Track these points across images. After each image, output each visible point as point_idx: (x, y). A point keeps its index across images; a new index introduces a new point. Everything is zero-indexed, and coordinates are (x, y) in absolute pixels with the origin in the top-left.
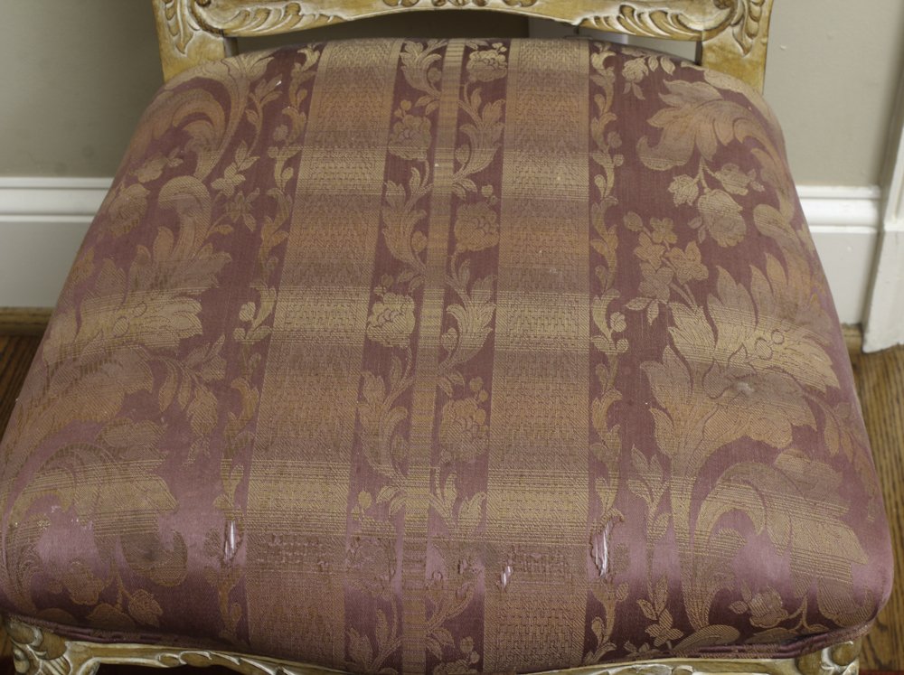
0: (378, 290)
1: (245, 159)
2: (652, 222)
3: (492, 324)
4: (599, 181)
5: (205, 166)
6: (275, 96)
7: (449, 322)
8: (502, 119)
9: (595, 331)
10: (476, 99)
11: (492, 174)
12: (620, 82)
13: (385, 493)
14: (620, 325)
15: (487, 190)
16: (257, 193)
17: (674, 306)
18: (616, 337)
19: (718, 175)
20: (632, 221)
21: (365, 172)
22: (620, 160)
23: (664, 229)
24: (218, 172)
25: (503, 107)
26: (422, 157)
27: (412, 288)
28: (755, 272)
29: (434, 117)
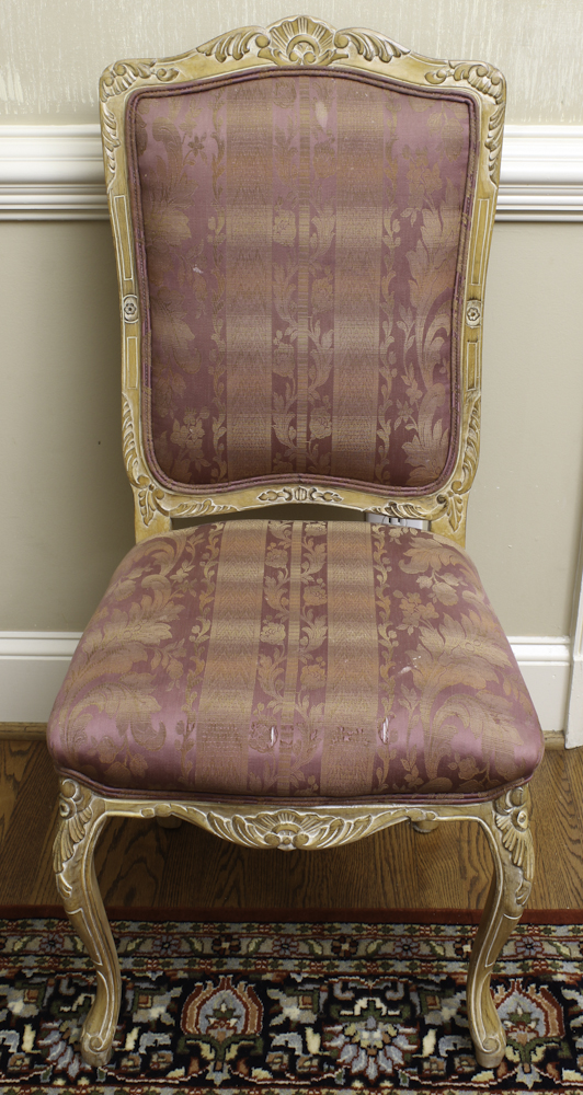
0: (265, 621)
1: (186, 568)
2: (408, 594)
3: (327, 635)
4: (379, 577)
5: (165, 571)
6: (201, 541)
7: (303, 634)
8: (326, 551)
9: (380, 637)
10: (311, 543)
11: (323, 573)
12: (388, 538)
13: (272, 704)
14: (393, 635)
15: (320, 581)
16: (195, 580)
17: (421, 629)
18: (391, 640)
19: (442, 577)
20: (397, 594)
21: (255, 573)
22: (390, 569)
23: (416, 597)
24: (174, 571)
25: (326, 547)
26: (284, 567)
27: (284, 619)
28: (463, 616)
29: (289, 550)
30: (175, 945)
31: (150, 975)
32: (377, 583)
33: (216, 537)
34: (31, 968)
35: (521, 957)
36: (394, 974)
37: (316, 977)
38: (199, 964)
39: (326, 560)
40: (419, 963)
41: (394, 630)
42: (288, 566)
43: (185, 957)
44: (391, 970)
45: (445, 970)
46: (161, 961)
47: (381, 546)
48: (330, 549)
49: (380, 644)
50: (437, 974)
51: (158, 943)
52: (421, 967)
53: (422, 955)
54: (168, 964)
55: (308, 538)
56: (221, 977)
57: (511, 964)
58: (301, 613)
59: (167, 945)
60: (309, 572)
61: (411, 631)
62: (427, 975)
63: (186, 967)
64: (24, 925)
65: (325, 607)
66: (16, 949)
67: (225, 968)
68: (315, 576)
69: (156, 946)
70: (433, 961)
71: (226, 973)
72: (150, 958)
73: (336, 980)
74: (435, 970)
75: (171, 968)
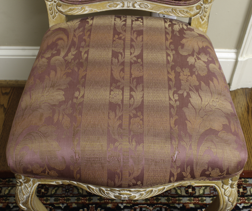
30: (71, 190)
31: (61, 205)
32: (168, 62)
33: (88, 31)
34: (12, 203)
35: (212, 195)
36: (161, 203)
37: (129, 205)
38: (82, 200)
39: (142, 46)
40: (171, 198)
41: (177, 94)
42: (124, 50)
43: (76, 196)
44: (160, 201)
45: (181, 202)
46: (66, 198)
47: (169, 37)
48: (145, 39)
49: (170, 104)
50: (179, 204)
51: (64, 189)
52: (172, 200)
53: (172, 194)
54: (69, 200)
55: (134, 31)
56: (90, 206)
57: (208, 198)
58: (130, 83)
59: (68, 191)
60: (134, 55)
61: (185, 94)
62: (174, 204)
63: (76, 201)
64: (9, 181)
65: (142, 77)
66: (6, 193)
67: (92, 201)
68: (138, 57)
69: (63, 191)
70: (177, 197)
71: (92, 204)
72: (61, 197)
73: (137, 207)
74: (177, 202)
75: (70, 202)
